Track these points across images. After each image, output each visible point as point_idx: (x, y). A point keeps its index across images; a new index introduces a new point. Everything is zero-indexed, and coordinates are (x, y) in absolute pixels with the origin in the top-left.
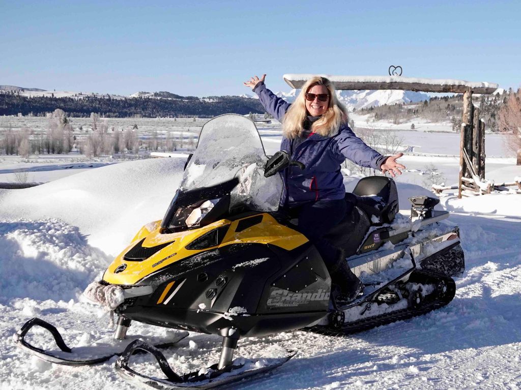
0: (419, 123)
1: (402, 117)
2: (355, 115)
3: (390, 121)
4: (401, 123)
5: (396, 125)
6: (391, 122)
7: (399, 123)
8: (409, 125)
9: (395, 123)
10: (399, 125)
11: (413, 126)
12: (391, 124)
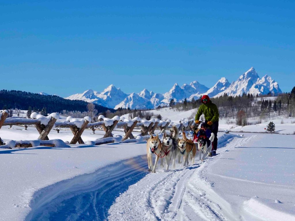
0: (282, 123)
1: (252, 114)
2: (172, 110)
3: (232, 120)
4: (251, 124)
5: (240, 127)
6: (232, 123)
7: (245, 124)
8: (265, 125)
9: (239, 123)
10: (246, 126)
11: (271, 128)
12: (231, 125)
